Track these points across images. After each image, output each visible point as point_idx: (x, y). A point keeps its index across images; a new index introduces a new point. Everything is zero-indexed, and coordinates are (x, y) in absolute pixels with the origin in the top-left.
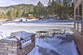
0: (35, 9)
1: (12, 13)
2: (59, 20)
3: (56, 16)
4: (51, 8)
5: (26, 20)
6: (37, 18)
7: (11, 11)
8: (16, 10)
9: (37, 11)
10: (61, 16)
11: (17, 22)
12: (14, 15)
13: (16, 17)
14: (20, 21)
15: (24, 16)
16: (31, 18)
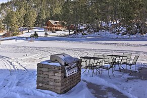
0: (66, 8)
1: (15, 18)
2: (123, 34)
3: (117, 26)
4: (106, 3)
5: (46, 34)
6: (69, 29)
7: (12, 12)
8: (23, 12)
9: (71, 12)
10: (130, 23)
11: (27, 38)
12: (19, 23)
13: (23, 27)
14: (32, 37)
15: (40, 24)
16: (56, 30)
